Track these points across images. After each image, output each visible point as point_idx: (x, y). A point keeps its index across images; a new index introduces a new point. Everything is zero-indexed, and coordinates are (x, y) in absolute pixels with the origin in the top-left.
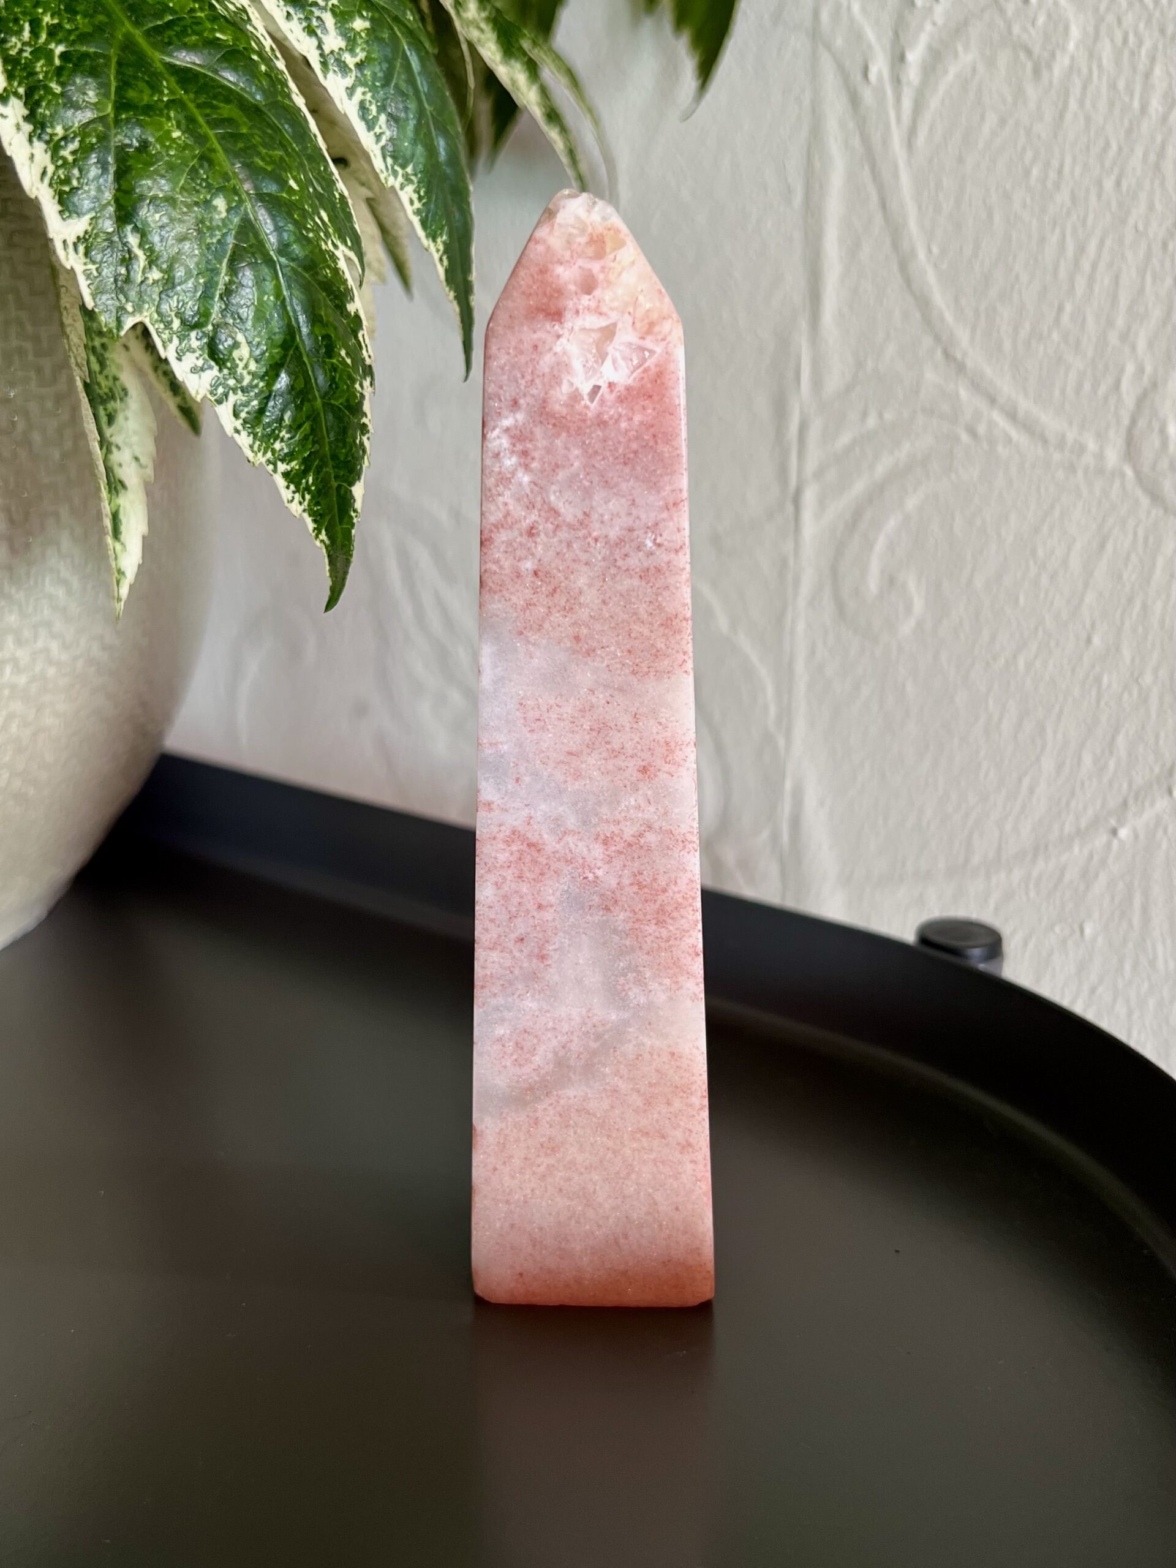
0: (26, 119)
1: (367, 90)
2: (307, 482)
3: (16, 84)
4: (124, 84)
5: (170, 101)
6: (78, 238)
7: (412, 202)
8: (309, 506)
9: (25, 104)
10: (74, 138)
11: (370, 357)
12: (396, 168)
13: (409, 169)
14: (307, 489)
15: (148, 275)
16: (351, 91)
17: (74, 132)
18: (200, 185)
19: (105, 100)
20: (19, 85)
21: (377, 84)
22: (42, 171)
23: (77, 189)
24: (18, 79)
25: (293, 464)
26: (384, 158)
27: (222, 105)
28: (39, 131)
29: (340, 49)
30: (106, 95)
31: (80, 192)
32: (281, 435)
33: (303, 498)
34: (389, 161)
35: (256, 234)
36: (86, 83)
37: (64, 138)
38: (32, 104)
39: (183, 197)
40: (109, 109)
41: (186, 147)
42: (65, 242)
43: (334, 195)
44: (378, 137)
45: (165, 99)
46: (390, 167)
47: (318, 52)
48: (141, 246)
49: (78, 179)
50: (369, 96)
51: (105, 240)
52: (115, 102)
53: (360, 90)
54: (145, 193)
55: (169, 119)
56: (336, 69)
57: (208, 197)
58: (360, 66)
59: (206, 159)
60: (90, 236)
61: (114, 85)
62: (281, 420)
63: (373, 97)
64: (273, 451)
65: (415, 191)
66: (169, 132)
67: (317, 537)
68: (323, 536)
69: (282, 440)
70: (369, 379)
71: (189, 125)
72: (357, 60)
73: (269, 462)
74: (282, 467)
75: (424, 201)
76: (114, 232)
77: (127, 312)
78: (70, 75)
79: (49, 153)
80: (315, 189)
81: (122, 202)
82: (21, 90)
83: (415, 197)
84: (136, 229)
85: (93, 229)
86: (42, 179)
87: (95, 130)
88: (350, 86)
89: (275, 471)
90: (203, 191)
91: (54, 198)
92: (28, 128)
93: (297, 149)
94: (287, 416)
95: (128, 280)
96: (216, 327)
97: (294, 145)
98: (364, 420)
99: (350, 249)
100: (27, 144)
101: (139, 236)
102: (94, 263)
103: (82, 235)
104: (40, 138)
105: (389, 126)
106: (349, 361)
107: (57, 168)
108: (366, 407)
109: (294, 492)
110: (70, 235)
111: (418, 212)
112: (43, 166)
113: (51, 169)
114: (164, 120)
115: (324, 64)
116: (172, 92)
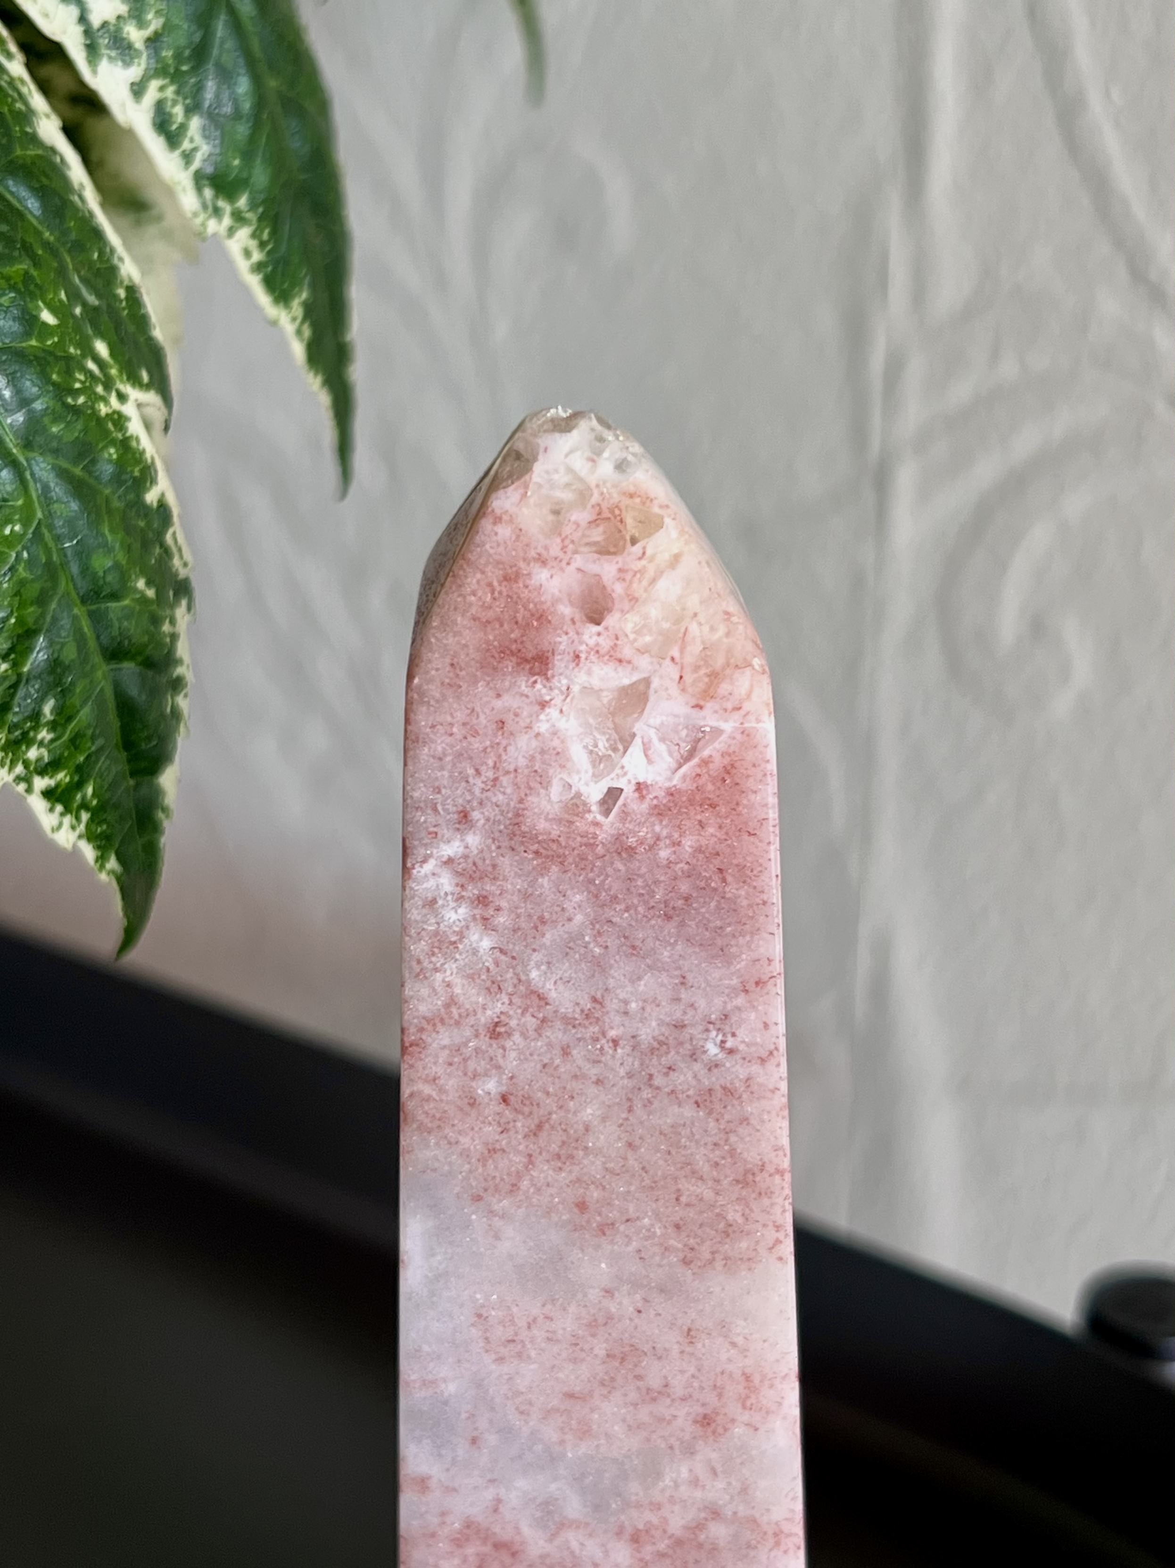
1: (167, 81)
2: (84, 797)
7: (247, 253)
8: (87, 826)
11: (185, 565)
12: (221, 203)
13: (242, 202)
14: (84, 806)
16: (138, 90)
21: (185, 68)
25: (61, 776)
26: (199, 189)
29: (119, 17)
32: (40, 737)
33: (78, 818)
34: (208, 193)
43: (116, 297)
44: (187, 158)
46: (210, 204)
47: (79, 30)
50: (170, 92)
53: (154, 86)
56: (113, 54)
58: (153, 41)
62: (35, 716)
63: (178, 92)
64: (26, 764)
65: (254, 236)
67: (102, 867)
68: (112, 863)
69: (41, 744)
70: (184, 602)
72: (149, 32)
73: (18, 779)
74: (41, 783)
75: (269, 247)
80: (84, 304)
83: (253, 244)
88: (138, 79)
89: (29, 790)
93: (52, 239)
94: (48, 709)
97: (47, 234)
98: (180, 671)
99: (147, 387)
105: (206, 137)
106: (151, 593)
108: (182, 650)
109: (62, 815)
111: (258, 267)
115: (92, 49)
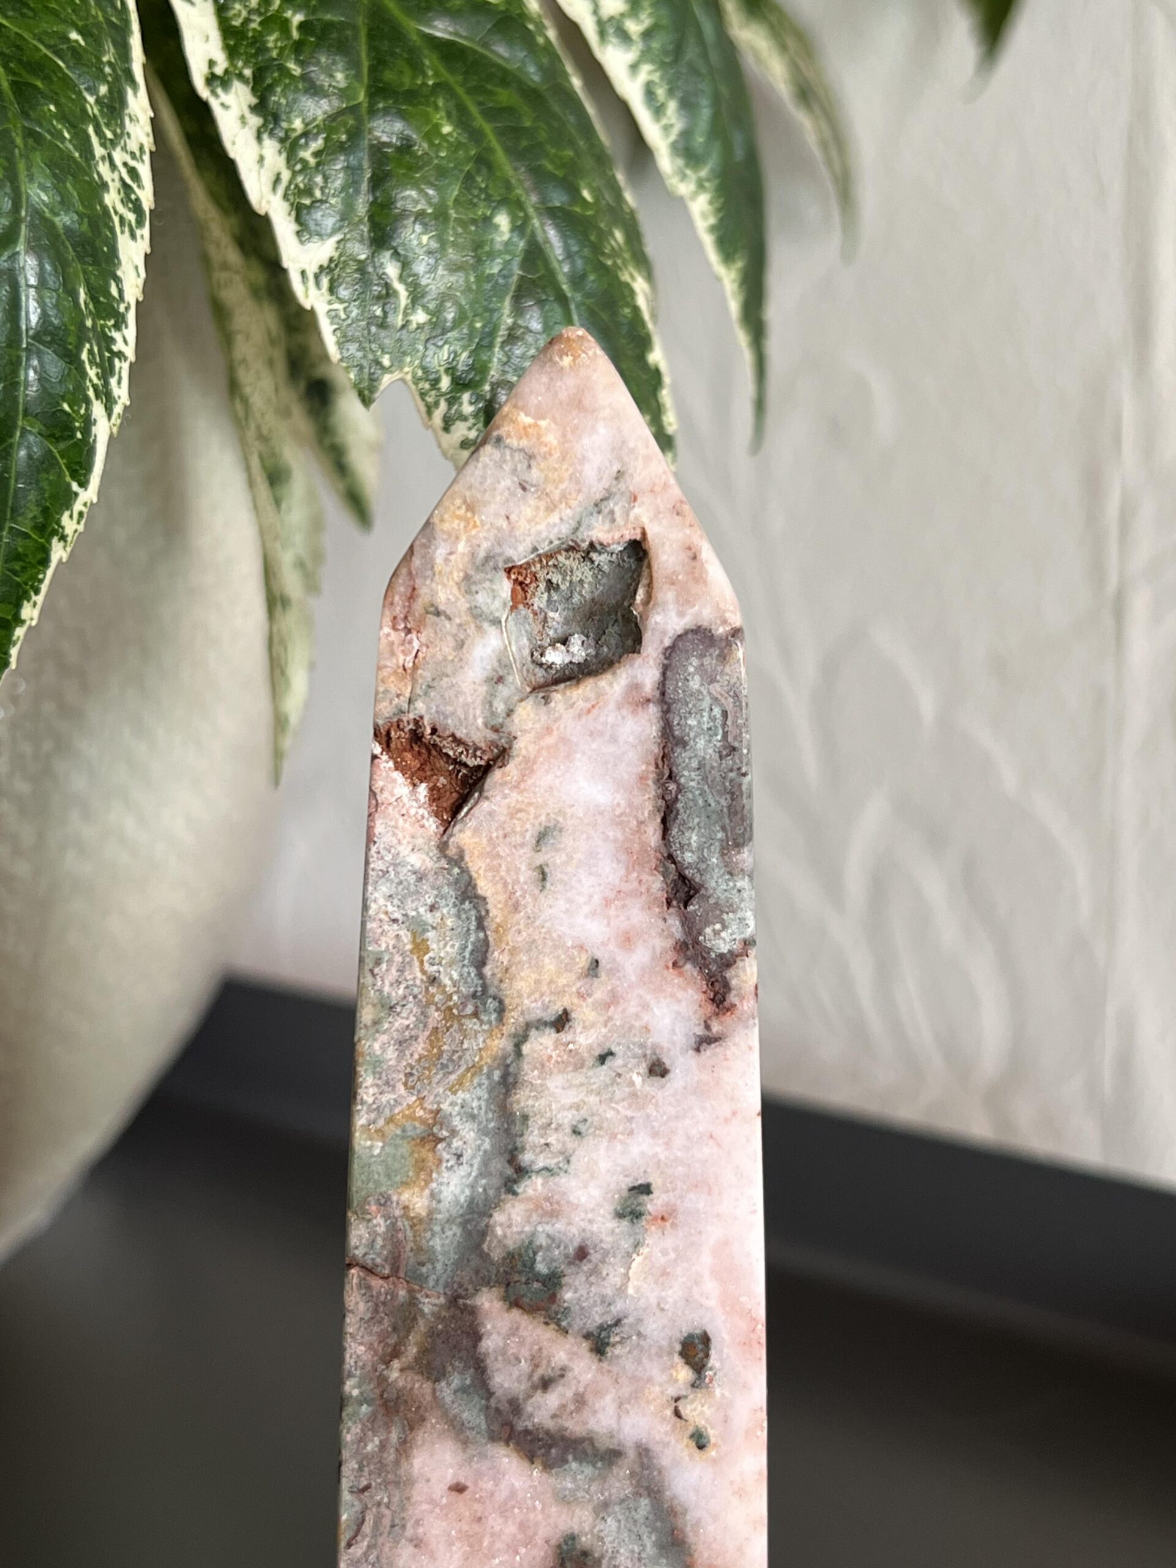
0: (255, 109)
1: (655, 66)
3: (240, 64)
4: (379, 63)
5: (436, 85)
6: (321, 267)
7: (704, 216)
9: (254, 90)
10: (318, 134)
12: (688, 172)
13: (703, 173)
15: (412, 318)
16: (634, 67)
17: (317, 126)
18: (478, 196)
19: (357, 85)
20: (246, 64)
21: (668, 59)
22: (273, 178)
23: (321, 201)
24: (244, 57)
26: (674, 156)
27: (499, 90)
28: (271, 126)
29: (621, 13)
30: (358, 76)
31: (323, 207)
34: (680, 162)
35: (546, 262)
36: (334, 63)
37: (305, 134)
38: (261, 88)
39: (457, 212)
40: (362, 96)
41: (457, 146)
42: (303, 273)
43: (624, 208)
44: (667, 128)
45: (431, 83)
46: (679, 170)
47: (593, 18)
48: (401, 278)
49: (322, 189)
50: (656, 77)
51: (356, 270)
52: (369, 88)
53: (645, 68)
54: (410, 207)
55: (437, 108)
56: (617, 40)
57: (489, 213)
58: (647, 35)
59: (484, 161)
60: (336, 266)
61: (365, 64)
63: (662, 78)
65: (711, 202)
66: (437, 127)
71: (461, 117)
72: (643, 27)
76: (367, 259)
77: (383, 368)
78: (314, 51)
79: (284, 155)
81: (377, 219)
82: (248, 72)
83: (709, 209)
84: (396, 254)
85: (340, 256)
86: (274, 189)
87: (345, 124)
88: (634, 62)
90: (482, 204)
91: (289, 214)
92: (255, 121)
93: (584, 147)
95: (383, 325)
96: (495, 386)
97: (580, 140)
100: (253, 141)
101: (399, 264)
102: (341, 301)
103: (325, 264)
104: (271, 134)
105: (680, 116)
107: (295, 174)
110: (310, 263)
111: (712, 229)
112: (276, 171)
113: (286, 175)
114: (430, 110)
116: (437, 74)
